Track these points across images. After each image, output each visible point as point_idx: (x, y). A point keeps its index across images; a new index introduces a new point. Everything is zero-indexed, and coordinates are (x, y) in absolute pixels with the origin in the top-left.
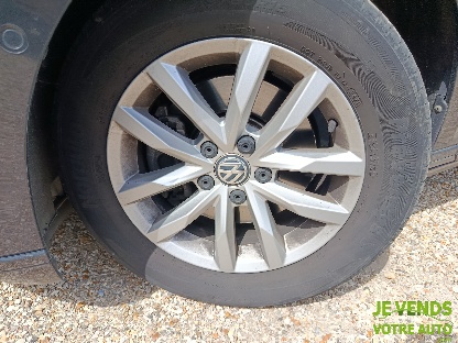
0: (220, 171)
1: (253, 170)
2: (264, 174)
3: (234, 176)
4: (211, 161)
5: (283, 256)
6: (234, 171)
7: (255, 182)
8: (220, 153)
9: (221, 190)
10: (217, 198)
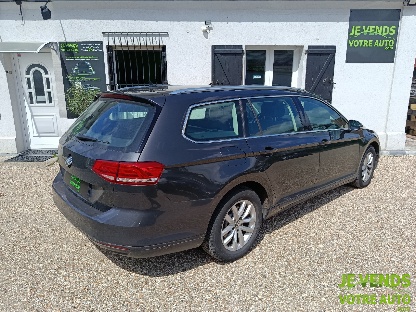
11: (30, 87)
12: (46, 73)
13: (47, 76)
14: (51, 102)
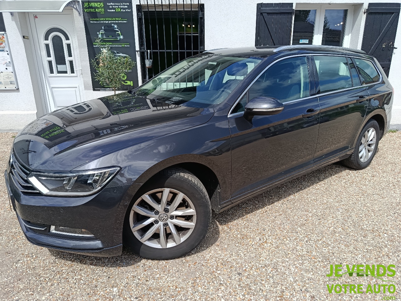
0: (160, 218)
1: (169, 216)
2: (172, 217)
3: (164, 219)
4: (158, 216)
5: (180, 240)
6: (164, 218)
7: (170, 220)
8: (160, 214)
9: (161, 223)
10: (160, 226)
11: (49, 55)
12: (67, 38)
13: (68, 42)
14: (73, 71)
